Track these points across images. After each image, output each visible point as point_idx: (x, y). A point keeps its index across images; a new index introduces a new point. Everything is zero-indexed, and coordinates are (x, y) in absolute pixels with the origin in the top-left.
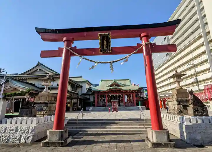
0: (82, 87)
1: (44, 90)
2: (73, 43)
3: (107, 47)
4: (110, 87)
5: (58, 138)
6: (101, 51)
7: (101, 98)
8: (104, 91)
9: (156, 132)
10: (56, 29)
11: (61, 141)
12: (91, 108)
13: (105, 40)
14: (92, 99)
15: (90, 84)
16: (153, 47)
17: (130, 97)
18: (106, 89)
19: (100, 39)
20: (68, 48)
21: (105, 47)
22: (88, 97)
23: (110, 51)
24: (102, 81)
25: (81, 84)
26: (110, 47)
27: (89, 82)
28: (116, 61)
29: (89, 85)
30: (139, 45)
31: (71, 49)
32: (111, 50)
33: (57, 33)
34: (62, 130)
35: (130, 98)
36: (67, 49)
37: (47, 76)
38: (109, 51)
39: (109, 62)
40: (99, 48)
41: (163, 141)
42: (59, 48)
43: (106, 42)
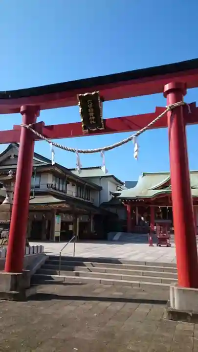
0: (100, 188)
1: (5, 201)
2: (38, 115)
3: (96, 120)
4: (161, 189)
5: (9, 287)
6: (85, 128)
8: (145, 199)
9: (179, 289)
10: (7, 91)
11: (13, 292)
12: (118, 235)
13: (90, 106)
14: (122, 216)
15: (118, 183)
16: (190, 112)
18: (151, 193)
19: (81, 105)
20: (28, 127)
21: (92, 120)
22: (113, 210)
24: (144, 175)
25: (98, 183)
26: (100, 118)
27: (116, 179)
28: (110, 148)
29: (117, 185)
30: (159, 110)
32: (103, 126)
33: (10, 98)
34: (16, 274)
36: (26, 128)
37: (10, 175)
38: (100, 128)
39: (98, 149)
40: (80, 123)
41: (193, 310)
42: (15, 126)
43: (93, 110)
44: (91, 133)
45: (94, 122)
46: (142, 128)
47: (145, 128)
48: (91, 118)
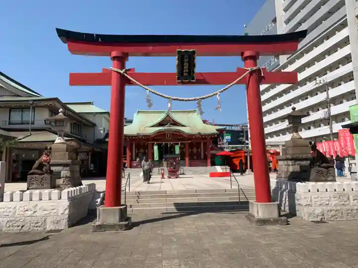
0: (94, 125)
3: (189, 73)
6: (179, 78)
7: (138, 150)
11: (123, 223)
13: (186, 60)
17: (198, 148)
18: (150, 131)
19: (178, 59)
20: (122, 73)
23: (193, 79)
24: (139, 112)
26: (193, 72)
31: (126, 72)
32: (195, 78)
33: (100, 42)
34: (122, 207)
35: (199, 150)
40: (174, 74)
42: (104, 70)
43: (188, 64)
44: (183, 83)
45: (187, 74)
46: (231, 83)
47: (233, 83)
48: (185, 71)
